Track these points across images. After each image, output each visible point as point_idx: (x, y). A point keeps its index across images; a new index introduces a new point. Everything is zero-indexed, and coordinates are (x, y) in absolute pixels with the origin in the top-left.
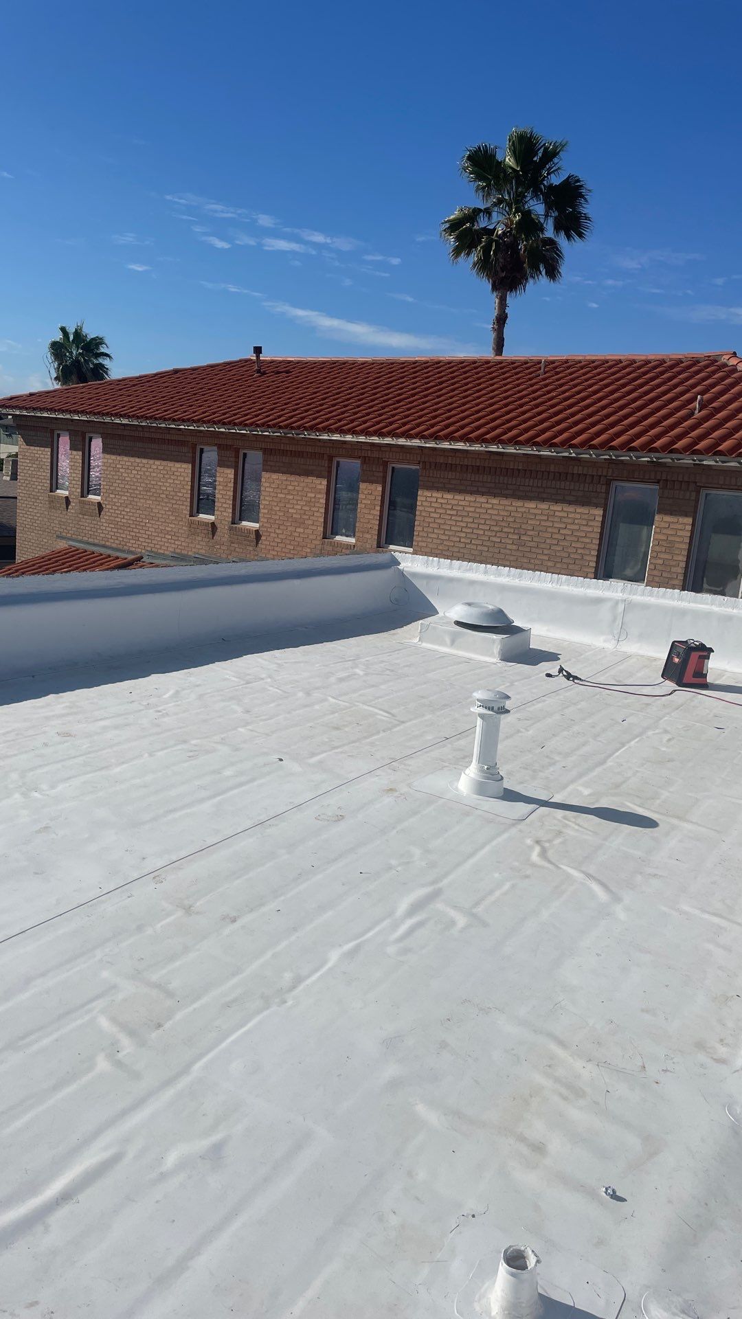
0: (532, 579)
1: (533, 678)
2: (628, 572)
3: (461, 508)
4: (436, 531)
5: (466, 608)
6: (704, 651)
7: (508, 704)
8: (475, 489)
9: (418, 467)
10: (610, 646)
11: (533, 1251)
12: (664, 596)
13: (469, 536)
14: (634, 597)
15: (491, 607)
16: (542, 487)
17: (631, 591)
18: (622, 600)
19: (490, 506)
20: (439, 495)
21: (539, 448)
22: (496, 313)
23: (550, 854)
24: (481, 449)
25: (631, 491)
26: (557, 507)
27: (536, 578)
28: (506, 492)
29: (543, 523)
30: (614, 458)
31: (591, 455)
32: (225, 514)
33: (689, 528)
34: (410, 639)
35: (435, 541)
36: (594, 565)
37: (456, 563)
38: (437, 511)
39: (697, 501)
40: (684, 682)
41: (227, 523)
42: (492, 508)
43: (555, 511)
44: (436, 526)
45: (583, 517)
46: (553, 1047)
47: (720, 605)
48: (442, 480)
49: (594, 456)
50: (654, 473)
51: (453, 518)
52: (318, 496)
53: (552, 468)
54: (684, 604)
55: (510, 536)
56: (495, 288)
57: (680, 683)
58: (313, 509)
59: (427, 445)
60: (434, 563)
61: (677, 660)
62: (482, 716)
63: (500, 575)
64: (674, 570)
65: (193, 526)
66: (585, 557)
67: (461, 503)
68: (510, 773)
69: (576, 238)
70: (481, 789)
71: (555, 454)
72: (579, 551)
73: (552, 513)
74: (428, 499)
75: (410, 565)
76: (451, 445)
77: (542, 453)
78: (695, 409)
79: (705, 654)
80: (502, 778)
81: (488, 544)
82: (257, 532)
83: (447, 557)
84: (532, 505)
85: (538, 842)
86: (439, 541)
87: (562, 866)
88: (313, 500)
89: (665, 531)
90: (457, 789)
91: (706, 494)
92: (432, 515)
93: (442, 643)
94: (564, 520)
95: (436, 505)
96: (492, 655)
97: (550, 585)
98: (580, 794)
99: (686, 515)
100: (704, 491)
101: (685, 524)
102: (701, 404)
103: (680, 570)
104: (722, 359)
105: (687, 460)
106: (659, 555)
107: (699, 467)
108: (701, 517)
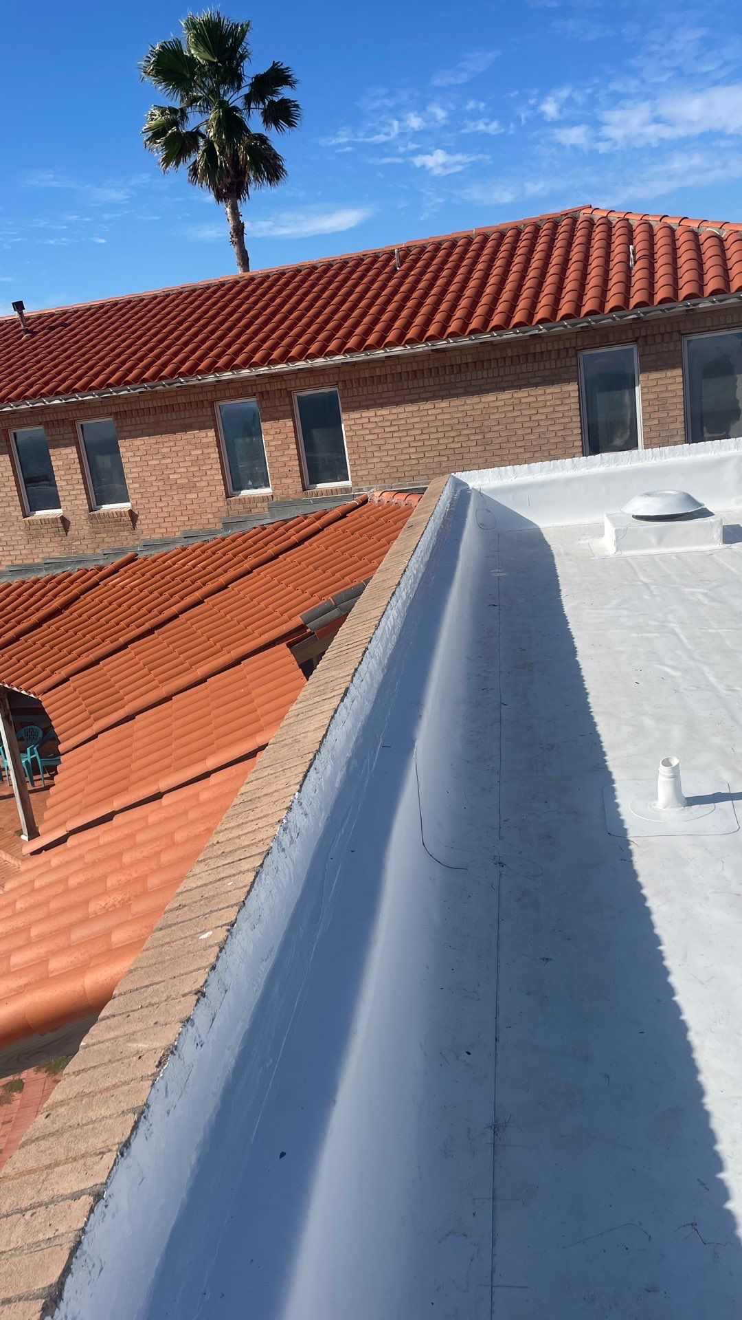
2: (618, 442)
9: (335, 389)
16: (483, 378)
20: (371, 413)
22: (231, 224)
25: (602, 357)
29: (509, 415)
30: (593, 323)
32: (77, 502)
33: (680, 379)
38: (373, 431)
39: (682, 350)
41: (83, 512)
42: (443, 413)
43: (520, 398)
44: (374, 448)
45: (556, 396)
48: (370, 397)
49: (569, 327)
50: (630, 332)
51: (395, 435)
52: (206, 451)
53: (509, 353)
58: (204, 468)
59: (355, 359)
60: (510, 473)
65: (33, 527)
67: (400, 416)
71: (521, 335)
72: (559, 434)
73: (517, 401)
74: (358, 421)
75: (479, 482)
81: (447, 452)
82: (131, 512)
83: (520, 462)
84: (491, 397)
86: (384, 465)
88: (200, 457)
91: (689, 341)
92: (367, 438)
94: (533, 405)
95: (370, 426)
99: (674, 367)
100: (685, 339)
101: (675, 377)
102: (634, 254)
103: (679, 425)
104: (581, 215)
105: (680, 308)
106: (652, 415)
107: (690, 312)
108: (687, 366)
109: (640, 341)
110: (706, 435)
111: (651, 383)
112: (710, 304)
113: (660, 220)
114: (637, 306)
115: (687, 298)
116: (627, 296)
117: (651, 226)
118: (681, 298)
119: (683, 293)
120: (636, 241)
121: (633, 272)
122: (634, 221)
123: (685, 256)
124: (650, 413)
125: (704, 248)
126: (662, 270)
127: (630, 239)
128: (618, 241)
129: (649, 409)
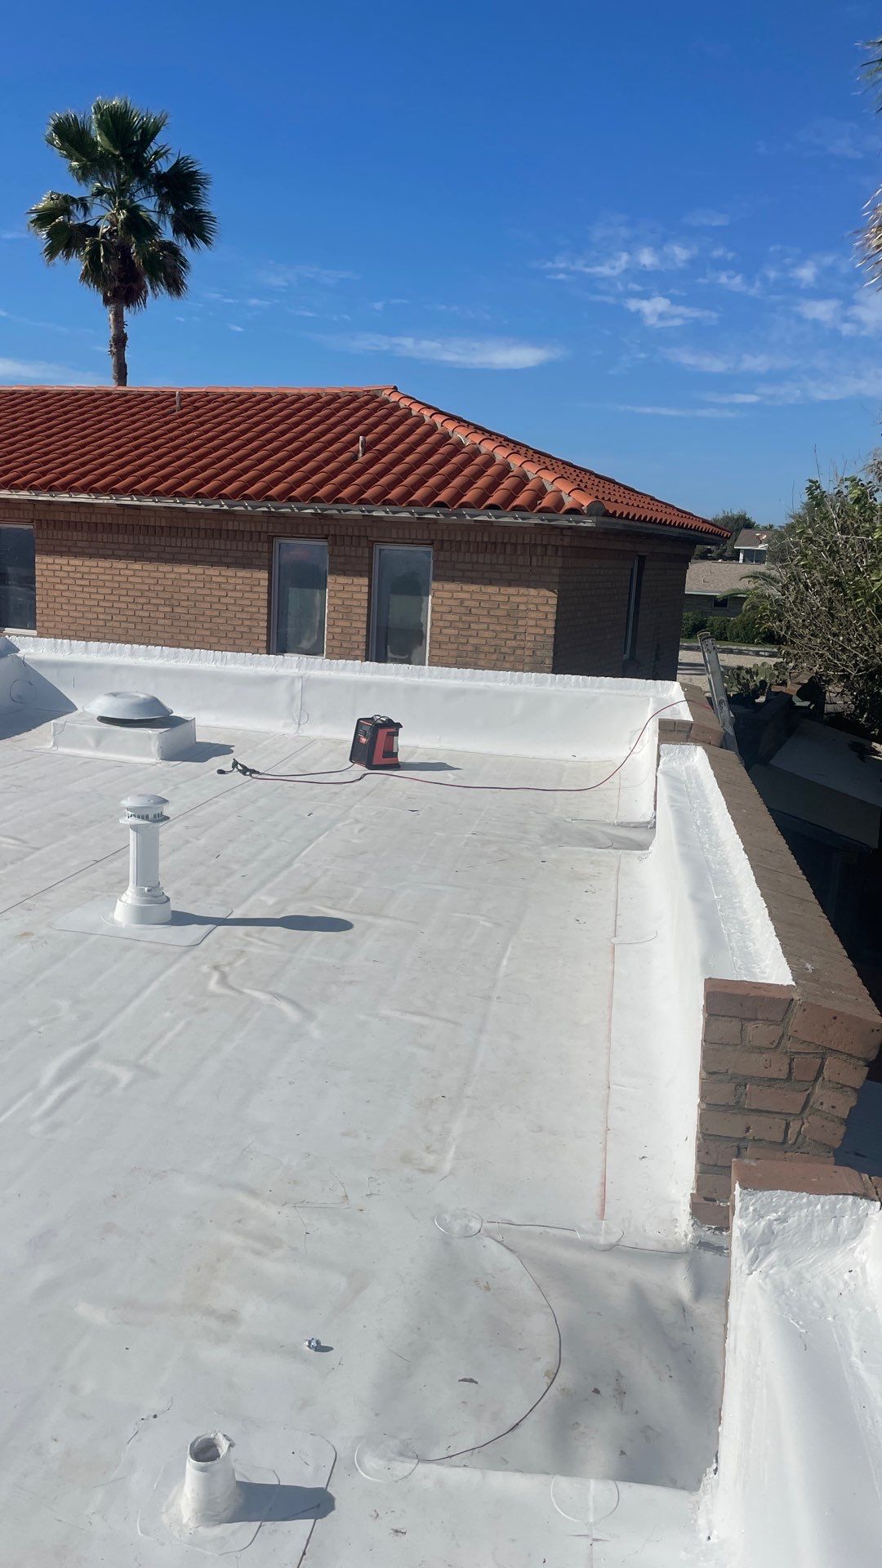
0: (191, 659)
1: (202, 777)
2: (305, 644)
3: (94, 577)
4: (64, 607)
5: (112, 699)
6: (392, 727)
7: (167, 810)
8: (110, 552)
9: (32, 527)
10: (291, 731)
11: (224, 1436)
12: (344, 669)
13: (108, 610)
14: (312, 672)
15: (142, 696)
16: (192, 547)
17: (308, 663)
18: (298, 677)
19: (131, 573)
20: (63, 561)
21: (183, 499)
22: (112, 332)
23: (231, 979)
24: (111, 501)
25: (299, 550)
26: (213, 571)
27: (196, 657)
28: (150, 555)
29: (198, 591)
30: (273, 510)
31: (246, 507)
33: (366, 589)
34: (42, 744)
35: (65, 620)
36: (265, 638)
37: (94, 645)
38: (64, 581)
39: (371, 557)
40: (374, 764)
42: (134, 575)
43: (211, 576)
44: (63, 600)
45: (246, 581)
46: (242, 1198)
47: (406, 675)
48: (65, 543)
49: (249, 508)
50: (320, 528)
51: (86, 589)
53: (202, 524)
54: (367, 677)
55: (161, 609)
56: (107, 301)
57: (370, 766)
59: (40, 498)
60: (65, 647)
61: (364, 740)
62: (135, 828)
63: (150, 656)
64: (354, 638)
66: (254, 630)
67: (93, 570)
68: (178, 893)
69: (201, 244)
70: (142, 916)
71: (203, 507)
72: (247, 623)
73: (208, 579)
74: (50, 567)
75: (32, 651)
76: (71, 497)
77: (187, 506)
78: (358, 452)
79: (394, 730)
80: (168, 899)
81: (134, 619)
83: (79, 638)
84: (183, 569)
85: (216, 968)
86: (71, 620)
87: (245, 990)
89: (339, 595)
90: (113, 921)
91: (380, 550)
92: (57, 587)
93: (85, 746)
94: (223, 586)
95: (61, 574)
96: (149, 755)
97: (213, 665)
98: (264, 904)
99: (363, 575)
100: (377, 547)
101: (361, 585)
102: (363, 446)
103: (361, 638)
104: (383, 394)
105: (355, 511)
106: (336, 622)
107: (368, 518)
108: (375, 577)
109: (329, 539)
110: (390, 655)
111: (339, 587)
124: (334, 619)
129: (334, 615)
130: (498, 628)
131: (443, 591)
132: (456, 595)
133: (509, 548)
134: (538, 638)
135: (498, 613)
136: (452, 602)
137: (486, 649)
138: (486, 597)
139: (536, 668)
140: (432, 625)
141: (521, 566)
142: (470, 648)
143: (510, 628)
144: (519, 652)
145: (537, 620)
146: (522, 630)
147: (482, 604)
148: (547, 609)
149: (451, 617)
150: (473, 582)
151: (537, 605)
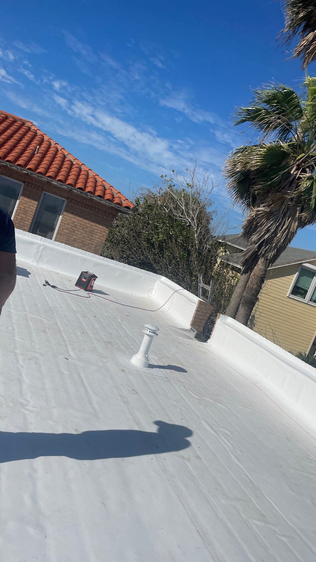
6: (94, 277)
33: (36, 206)
39: (41, 195)
50: (23, 178)
61: (83, 279)
64: (26, 222)
79: (95, 279)
99: (35, 200)
100: (44, 192)
101: (34, 204)
102: (38, 151)
103: (29, 223)
104: (27, 124)
105: (45, 179)
106: (20, 214)
107: (48, 183)
108: (41, 202)
109: (26, 183)
110: (38, 232)
111: (23, 201)
112: (57, 184)
113: (55, 144)
114: (29, 169)
115: (49, 177)
116: (27, 164)
117: (50, 144)
118: (47, 175)
119: (49, 174)
120: (42, 146)
121: (35, 156)
122: (46, 138)
123: (57, 162)
124: (19, 213)
125: (65, 163)
126: (46, 162)
127: (40, 145)
128: (35, 141)
129: (19, 211)
130: (85, 235)
131: (67, 216)
132: (72, 219)
133: (97, 210)
134: (99, 243)
135: (86, 230)
136: (70, 221)
137: (79, 241)
138: (83, 223)
139: (95, 252)
140: (60, 227)
141: (99, 217)
142: (72, 239)
143: (90, 237)
144: (90, 245)
145: (100, 236)
146: (94, 238)
147: (81, 225)
148: (104, 234)
149: (68, 226)
150: (80, 216)
151: (101, 231)
